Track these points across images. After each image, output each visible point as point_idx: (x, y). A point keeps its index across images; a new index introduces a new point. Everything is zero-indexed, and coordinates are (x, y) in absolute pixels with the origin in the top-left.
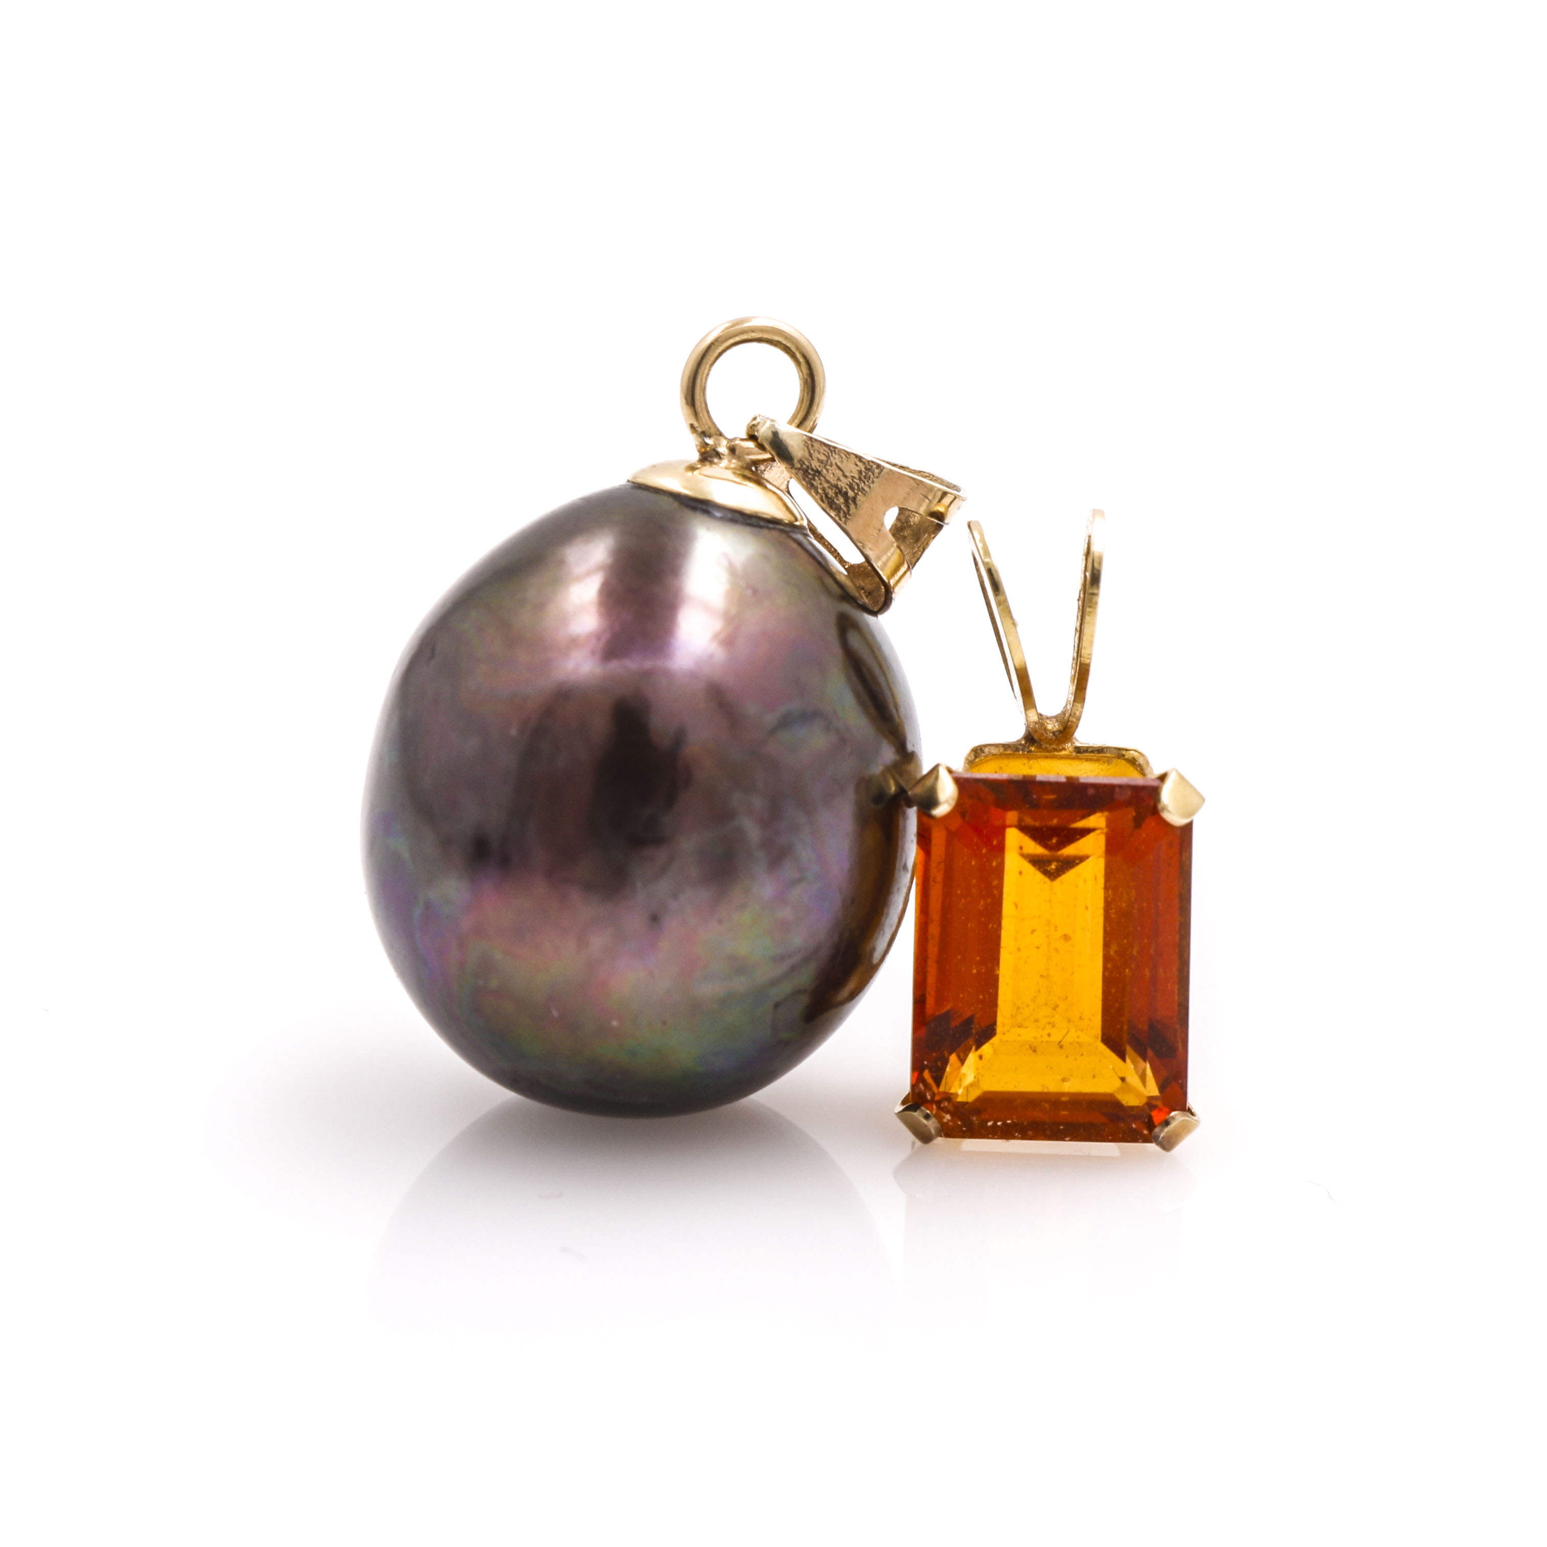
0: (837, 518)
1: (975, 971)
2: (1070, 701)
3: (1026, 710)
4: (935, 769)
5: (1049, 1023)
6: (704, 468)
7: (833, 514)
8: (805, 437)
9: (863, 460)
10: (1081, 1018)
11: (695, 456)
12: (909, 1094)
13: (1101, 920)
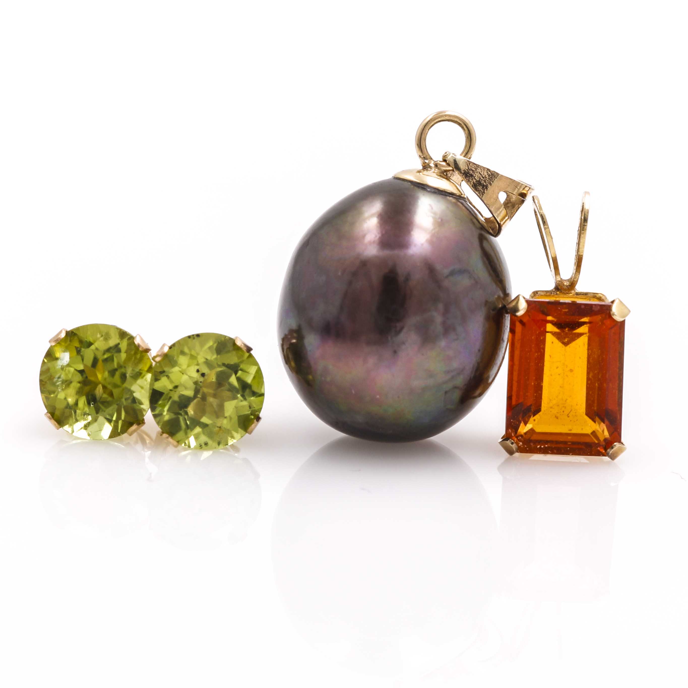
0: (479, 194)
1: (533, 384)
2: (574, 273)
3: (556, 275)
4: (518, 297)
5: (564, 407)
6: (424, 172)
7: (477, 193)
8: (466, 161)
9: (490, 171)
10: (577, 405)
11: (421, 168)
12: (504, 435)
13: (586, 363)
